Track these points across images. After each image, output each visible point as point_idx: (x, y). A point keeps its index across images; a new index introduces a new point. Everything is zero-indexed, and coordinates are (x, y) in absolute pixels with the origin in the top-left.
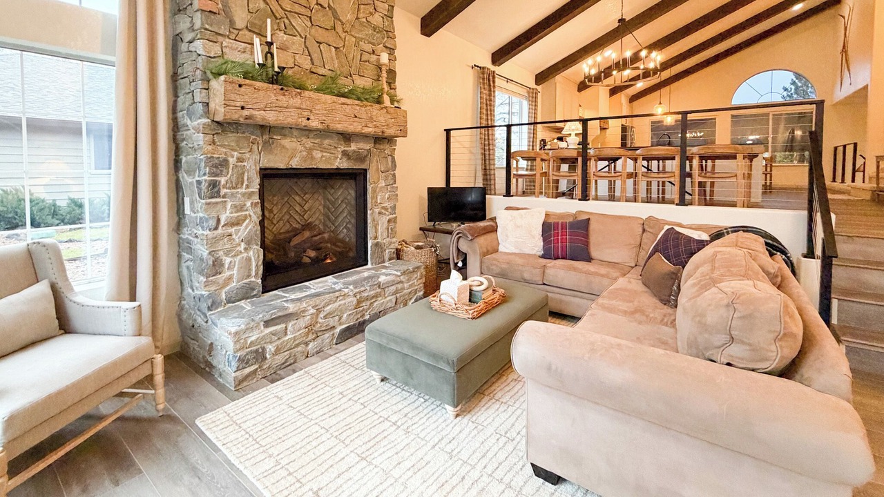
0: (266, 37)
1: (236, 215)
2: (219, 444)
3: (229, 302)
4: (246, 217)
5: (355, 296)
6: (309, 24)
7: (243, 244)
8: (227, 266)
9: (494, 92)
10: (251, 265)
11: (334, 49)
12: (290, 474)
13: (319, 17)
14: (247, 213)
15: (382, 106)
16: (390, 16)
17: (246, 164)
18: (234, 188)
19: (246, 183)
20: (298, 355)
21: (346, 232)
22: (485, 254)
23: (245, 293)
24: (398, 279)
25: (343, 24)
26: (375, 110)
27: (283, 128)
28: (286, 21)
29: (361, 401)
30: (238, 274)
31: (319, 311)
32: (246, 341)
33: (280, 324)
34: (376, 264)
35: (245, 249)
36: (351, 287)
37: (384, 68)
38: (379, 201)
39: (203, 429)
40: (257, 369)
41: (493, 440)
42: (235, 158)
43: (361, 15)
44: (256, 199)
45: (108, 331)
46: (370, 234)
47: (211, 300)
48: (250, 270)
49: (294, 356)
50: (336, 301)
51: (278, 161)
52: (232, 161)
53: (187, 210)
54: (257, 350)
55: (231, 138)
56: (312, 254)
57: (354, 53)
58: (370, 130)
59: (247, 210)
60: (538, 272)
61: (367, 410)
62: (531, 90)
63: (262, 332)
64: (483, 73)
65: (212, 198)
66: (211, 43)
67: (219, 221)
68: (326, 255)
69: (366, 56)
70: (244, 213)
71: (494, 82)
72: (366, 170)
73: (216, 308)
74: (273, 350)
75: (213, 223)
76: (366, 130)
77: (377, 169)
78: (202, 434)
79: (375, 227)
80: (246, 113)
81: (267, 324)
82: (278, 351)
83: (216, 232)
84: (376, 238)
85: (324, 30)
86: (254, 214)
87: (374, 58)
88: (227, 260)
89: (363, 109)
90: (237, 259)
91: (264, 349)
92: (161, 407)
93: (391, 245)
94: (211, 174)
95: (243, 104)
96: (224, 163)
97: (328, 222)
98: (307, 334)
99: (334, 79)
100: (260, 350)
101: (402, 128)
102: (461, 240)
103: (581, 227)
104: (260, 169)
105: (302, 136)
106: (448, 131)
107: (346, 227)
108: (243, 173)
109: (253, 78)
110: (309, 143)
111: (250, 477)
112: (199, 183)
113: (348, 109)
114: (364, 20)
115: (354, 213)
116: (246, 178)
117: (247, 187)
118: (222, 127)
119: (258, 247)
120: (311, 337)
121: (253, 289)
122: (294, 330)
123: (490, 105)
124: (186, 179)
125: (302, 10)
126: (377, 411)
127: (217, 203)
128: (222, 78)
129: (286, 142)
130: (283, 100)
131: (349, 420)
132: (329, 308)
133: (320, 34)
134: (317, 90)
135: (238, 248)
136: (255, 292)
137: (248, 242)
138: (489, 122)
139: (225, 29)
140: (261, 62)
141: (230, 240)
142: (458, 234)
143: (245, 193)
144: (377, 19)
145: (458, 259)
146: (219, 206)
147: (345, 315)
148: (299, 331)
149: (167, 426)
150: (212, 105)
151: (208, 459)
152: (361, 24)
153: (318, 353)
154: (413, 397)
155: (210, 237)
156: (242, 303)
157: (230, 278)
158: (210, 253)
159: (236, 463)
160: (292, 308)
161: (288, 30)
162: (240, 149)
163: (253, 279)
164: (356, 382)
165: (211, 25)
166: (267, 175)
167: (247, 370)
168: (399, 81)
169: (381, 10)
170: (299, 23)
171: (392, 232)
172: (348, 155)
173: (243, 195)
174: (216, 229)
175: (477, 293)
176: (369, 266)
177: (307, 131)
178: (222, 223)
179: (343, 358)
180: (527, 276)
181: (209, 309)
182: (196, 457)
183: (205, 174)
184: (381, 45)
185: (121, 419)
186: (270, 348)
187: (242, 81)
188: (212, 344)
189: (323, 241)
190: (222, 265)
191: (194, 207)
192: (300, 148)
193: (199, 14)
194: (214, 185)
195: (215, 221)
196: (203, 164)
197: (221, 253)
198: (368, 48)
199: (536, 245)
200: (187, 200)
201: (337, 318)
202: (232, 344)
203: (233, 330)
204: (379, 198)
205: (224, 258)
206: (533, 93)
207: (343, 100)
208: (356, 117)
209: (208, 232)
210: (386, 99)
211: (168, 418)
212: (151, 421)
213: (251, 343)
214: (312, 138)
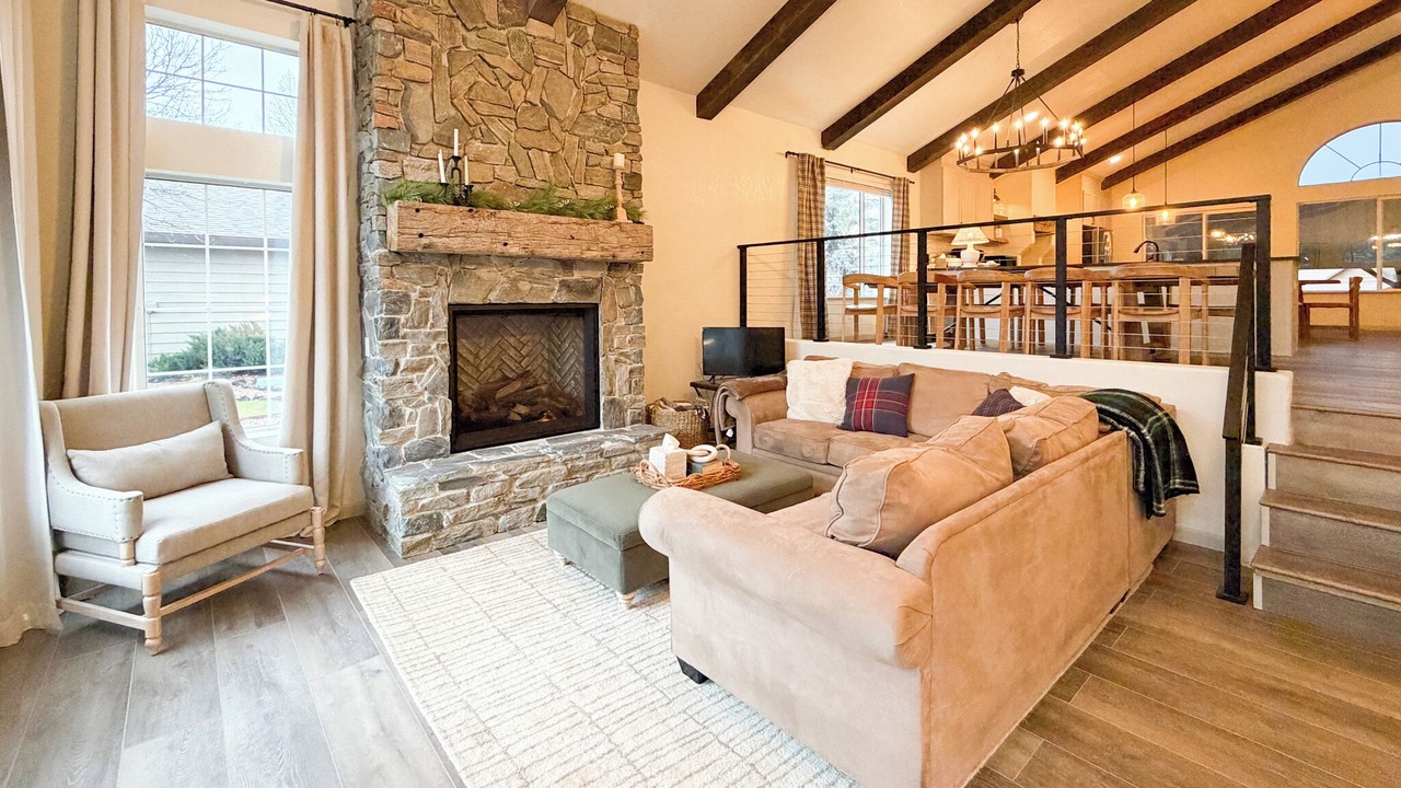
0: (453, 148)
1: (418, 358)
2: (364, 604)
3: (409, 459)
4: (430, 361)
5: (565, 463)
6: (514, 128)
7: (426, 392)
8: (407, 418)
9: (823, 188)
10: (437, 418)
11: (547, 155)
12: (421, 637)
13: (529, 119)
14: (432, 356)
15: (614, 222)
16: (632, 103)
17: (430, 299)
18: (416, 328)
19: (431, 321)
20: (485, 529)
21: (574, 385)
22: (759, 421)
23: (429, 452)
24: (632, 447)
25: (560, 122)
26: (601, 228)
27: (478, 256)
28: (483, 127)
29: (532, 582)
30: (420, 428)
31: (513, 478)
32: (417, 504)
33: (460, 488)
34: (611, 427)
35: (430, 399)
36: (560, 453)
37: (618, 173)
38: (615, 346)
39: (355, 589)
40: (430, 538)
41: (660, 633)
42: (417, 293)
43: (586, 108)
44: (444, 340)
45: (272, 477)
46: (603, 387)
47: (387, 456)
48: (436, 424)
49: (479, 529)
50: (536, 468)
51: (472, 295)
52: (414, 296)
53: (367, 354)
54: (431, 516)
55: (413, 268)
56: (523, 409)
57: (577, 157)
58: (595, 253)
59: (432, 353)
60: (822, 447)
61: (533, 591)
62: (897, 182)
63: (436, 495)
64: (803, 163)
65: (391, 338)
66: (389, 164)
67: (397, 364)
68: (543, 412)
69: (594, 160)
70: (428, 357)
71: (822, 174)
72: (597, 305)
73: (394, 465)
74: (451, 517)
75: (390, 367)
76: (588, 255)
77: (614, 304)
78: (352, 594)
79: (611, 380)
80: (424, 241)
81: (444, 486)
82: (457, 520)
83: (394, 378)
84: (611, 393)
85: (535, 133)
86: (442, 359)
87: (607, 159)
88: (407, 411)
89: (584, 227)
90: (419, 410)
91: (439, 516)
92: (320, 564)
93: (636, 404)
94: (388, 311)
95: (420, 231)
96: (405, 299)
97: (553, 371)
98: (497, 504)
99: (547, 192)
100: (435, 516)
101: (645, 249)
102: (729, 400)
103: (902, 387)
104: (449, 305)
105: (505, 264)
106: (743, 249)
107: (574, 378)
108: (428, 310)
109: (434, 201)
110: (514, 272)
111: (381, 635)
112: (376, 320)
113: (562, 230)
114: (594, 113)
115: (582, 359)
116: (431, 316)
117: (433, 326)
118: (402, 257)
119: (446, 398)
120: (501, 508)
121: (440, 447)
122: (479, 497)
123: (816, 208)
124: (368, 317)
125: (504, 112)
126: (543, 593)
127: (395, 345)
128: (397, 202)
129: (483, 273)
130: (471, 223)
131: (509, 598)
132: (526, 475)
133: (531, 139)
134: (519, 209)
135: (421, 398)
136: (442, 451)
137: (434, 392)
138: (814, 233)
139: (406, 146)
140: (443, 181)
141: (411, 387)
142: (723, 391)
143: (429, 334)
144: (612, 110)
145: (726, 426)
146: (397, 349)
147: (550, 487)
148: (485, 499)
149: (321, 585)
150: (388, 234)
151: (349, 616)
152: (589, 118)
153: (511, 529)
154: (594, 584)
155: (387, 382)
156: (424, 462)
157: (411, 432)
158: (387, 402)
159: (372, 621)
160: (475, 470)
161: (487, 137)
162: (424, 282)
163: (440, 435)
164: (536, 562)
165: (389, 143)
166: (458, 313)
167: (419, 537)
168: (646, 188)
169: (618, 98)
170: (498, 128)
171: (636, 387)
172: (568, 286)
173: (428, 335)
174: (394, 373)
175: (697, 465)
176: (602, 429)
177: (511, 260)
178: (402, 368)
179: (536, 537)
180: (806, 452)
181: (386, 466)
182: (339, 615)
183: (381, 312)
184: (620, 143)
185: (274, 571)
186: (448, 516)
187: (418, 205)
188: (387, 506)
189: (540, 394)
190: (402, 416)
191: (373, 346)
192: (504, 279)
193: (375, 131)
194: (391, 323)
195: (393, 365)
196: (379, 301)
197: (400, 402)
198: (599, 147)
199: (836, 412)
200: (367, 340)
201: (538, 489)
202: (401, 504)
203: (401, 489)
204: (616, 341)
205: (404, 408)
206: (899, 185)
207: (554, 218)
208: (573, 238)
209: (385, 378)
210: (621, 215)
211: (327, 577)
212: (309, 578)
213: (423, 506)
214: (519, 266)
